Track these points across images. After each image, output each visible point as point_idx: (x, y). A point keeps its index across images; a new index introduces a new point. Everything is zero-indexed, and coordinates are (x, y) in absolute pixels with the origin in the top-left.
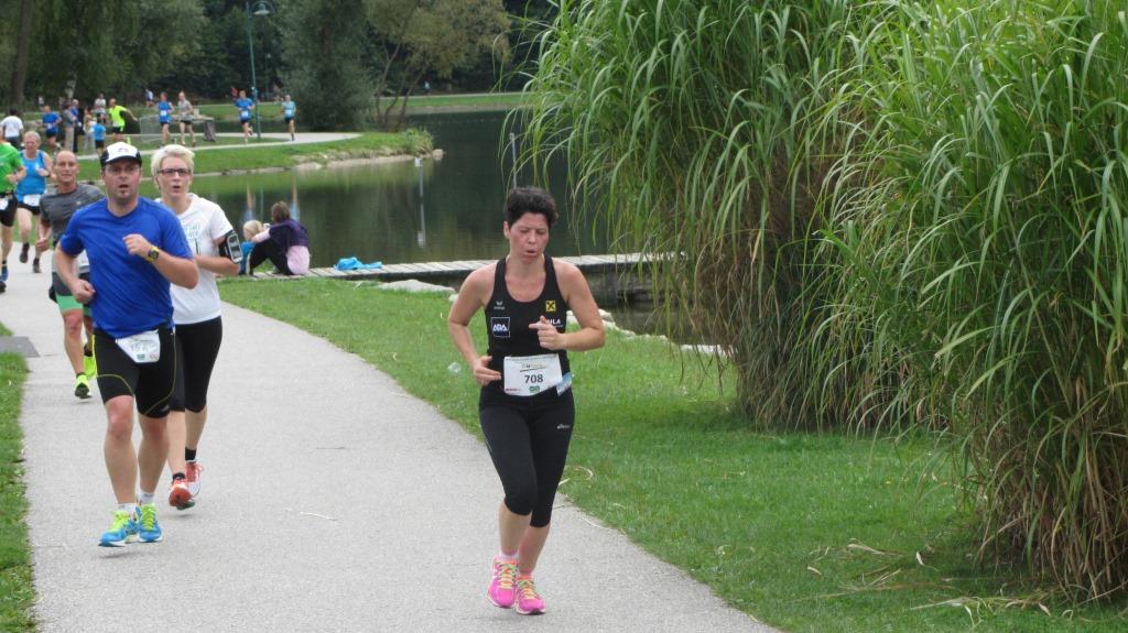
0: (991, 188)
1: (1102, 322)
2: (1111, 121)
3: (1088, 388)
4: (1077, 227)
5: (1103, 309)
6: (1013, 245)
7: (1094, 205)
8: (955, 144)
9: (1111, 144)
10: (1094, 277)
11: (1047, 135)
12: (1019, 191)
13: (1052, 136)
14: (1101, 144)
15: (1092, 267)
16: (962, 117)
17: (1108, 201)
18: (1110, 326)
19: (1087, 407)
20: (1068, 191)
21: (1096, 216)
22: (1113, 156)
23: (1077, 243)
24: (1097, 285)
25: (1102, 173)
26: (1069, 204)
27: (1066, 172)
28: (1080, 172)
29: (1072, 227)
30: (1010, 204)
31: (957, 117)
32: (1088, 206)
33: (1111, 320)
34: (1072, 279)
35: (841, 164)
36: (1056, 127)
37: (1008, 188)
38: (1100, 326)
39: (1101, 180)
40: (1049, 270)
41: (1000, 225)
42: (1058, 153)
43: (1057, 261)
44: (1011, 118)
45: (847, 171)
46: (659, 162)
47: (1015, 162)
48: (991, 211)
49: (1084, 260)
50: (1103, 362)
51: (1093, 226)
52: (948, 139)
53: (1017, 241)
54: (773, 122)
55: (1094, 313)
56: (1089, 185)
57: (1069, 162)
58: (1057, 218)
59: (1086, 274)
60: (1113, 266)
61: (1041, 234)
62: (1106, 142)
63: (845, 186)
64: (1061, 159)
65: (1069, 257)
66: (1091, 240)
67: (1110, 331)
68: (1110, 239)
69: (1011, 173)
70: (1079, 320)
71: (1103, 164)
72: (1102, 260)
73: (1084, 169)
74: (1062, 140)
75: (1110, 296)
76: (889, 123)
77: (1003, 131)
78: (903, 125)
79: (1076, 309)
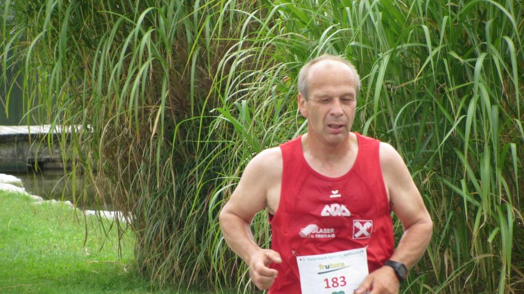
0: (372, 74)
1: (470, 199)
2: (483, 16)
3: (455, 259)
4: (450, 112)
5: (471, 188)
6: (391, 127)
7: (466, 93)
8: (340, 34)
9: (483, 37)
10: (464, 160)
11: (425, 28)
12: (397, 78)
13: (430, 28)
14: (473, 37)
15: (462, 150)
16: (348, 9)
17: (479, 89)
18: (476, 203)
19: (454, 276)
20: (442, 79)
21: (467, 103)
22: (484, 49)
23: (450, 127)
24: (466, 166)
25: (474, 63)
26: (442, 91)
27: (441, 62)
28: (453, 63)
29: (445, 113)
30: (389, 89)
31: (342, 9)
32: (460, 94)
33: (477, 197)
34: (444, 159)
35: (236, 49)
36: (433, 21)
37: (388, 75)
38: (469, 203)
39: (473, 71)
40: (423, 151)
41: (379, 109)
42: (435, 45)
43: (430, 143)
44: (393, 12)
45: (241, 55)
46: (70, 43)
47: (395, 51)
48: (372, 96)
49: (455, 142)
50: (470, 236)
51: (464, 112)
52: (334, 29)
53: (395, 125)
54: (175, 9)
55: (464, 193)
56: (462, 74)
57: (444, 53)
58: (431, 104)
59: (456, 155)
60: (481, 149)
61: (416, 118)
62: (477, 35)
63: (238, 69)
64: (438, 49)
65: (441, 139)
66: (462, 125)
67: (477, 208)
68: (479, 124)
69: (391, 61)
70: (448, 196)
71: (474, 55)
72: (472, 144)
73: (458, 60)
74: (438, 33)
75: (478, 176)
76: (281, 13)
77: (385, 24)
78: (294, 15)
79: (447, 187)
